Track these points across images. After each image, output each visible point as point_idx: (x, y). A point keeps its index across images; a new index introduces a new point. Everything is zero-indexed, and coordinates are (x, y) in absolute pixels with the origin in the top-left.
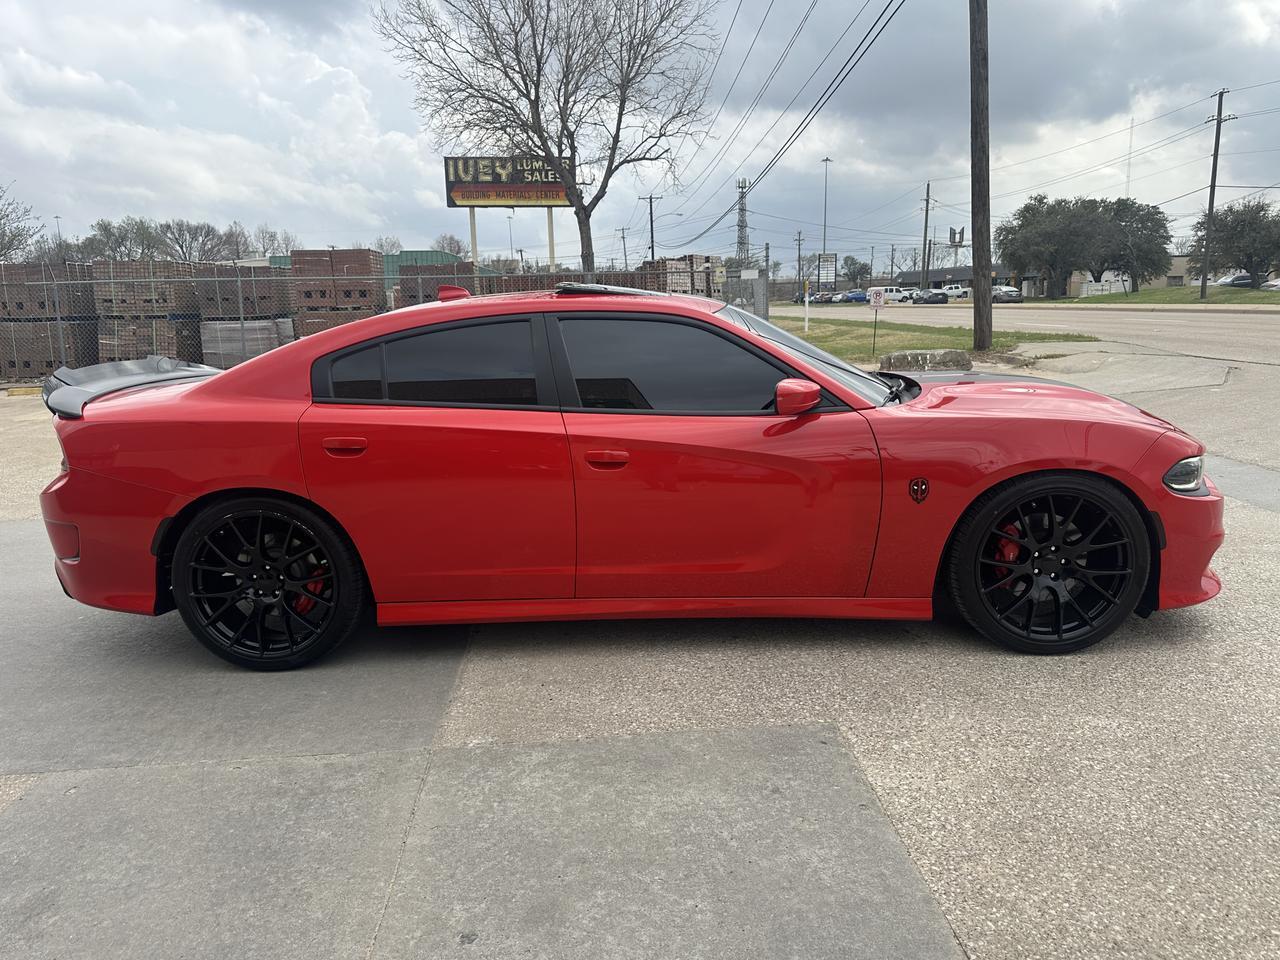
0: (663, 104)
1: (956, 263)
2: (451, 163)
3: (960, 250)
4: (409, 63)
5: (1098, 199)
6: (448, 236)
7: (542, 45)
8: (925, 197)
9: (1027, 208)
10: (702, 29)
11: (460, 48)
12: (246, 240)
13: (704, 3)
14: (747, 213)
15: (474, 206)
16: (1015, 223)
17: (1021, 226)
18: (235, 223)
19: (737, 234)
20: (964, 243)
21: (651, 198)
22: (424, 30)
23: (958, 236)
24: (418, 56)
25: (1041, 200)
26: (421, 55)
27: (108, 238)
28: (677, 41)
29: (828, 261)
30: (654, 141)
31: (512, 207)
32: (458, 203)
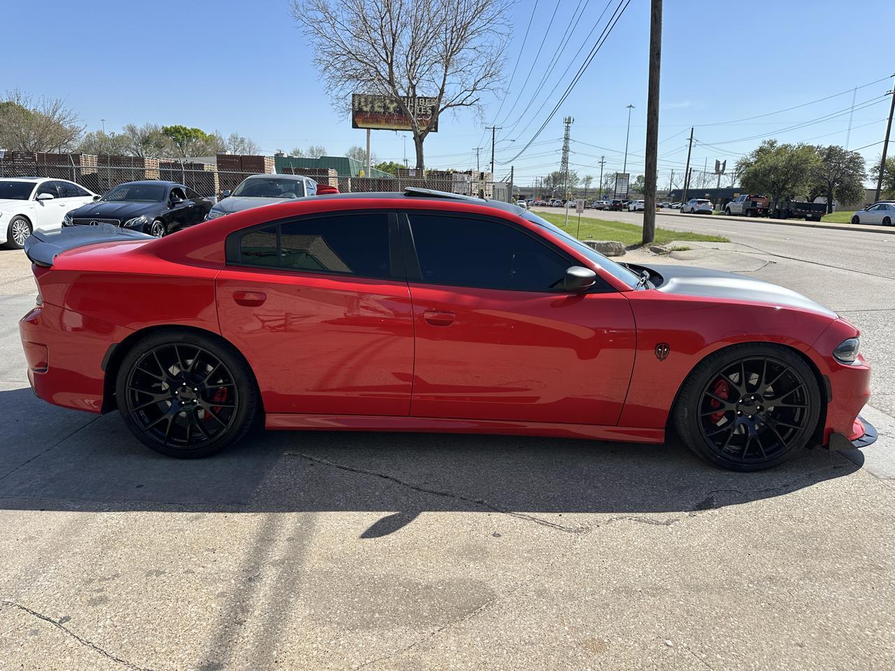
0: (474, 69)
1: (718, 185)
2: (356, 98)
3: (722, 176)
4: (310, 36)
5: (816, 145)
6: (358, 147)
7: (397, 27)
8: (690, 137)
9: (761, 150)
10: (502, 21)
11: (343, 28)
12: (223, 143)
13: (504, 3)
14: (570, 141)
15: (370, 129)
16: (752, 160)
17: (756, 162)
18: (216, 131)
19: (561, 156)
20: (725, 172)
21: (494, 128)
22: (320, 16)
23: (721, 167)
24: (316, 31)
25: (772, 144)
26: (318, 32)
27: (134, 137)
28: (486, 27)
29: (623, 178)
30: (469, 93)
31: (396, 130)
32: (359, 126)
